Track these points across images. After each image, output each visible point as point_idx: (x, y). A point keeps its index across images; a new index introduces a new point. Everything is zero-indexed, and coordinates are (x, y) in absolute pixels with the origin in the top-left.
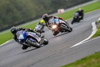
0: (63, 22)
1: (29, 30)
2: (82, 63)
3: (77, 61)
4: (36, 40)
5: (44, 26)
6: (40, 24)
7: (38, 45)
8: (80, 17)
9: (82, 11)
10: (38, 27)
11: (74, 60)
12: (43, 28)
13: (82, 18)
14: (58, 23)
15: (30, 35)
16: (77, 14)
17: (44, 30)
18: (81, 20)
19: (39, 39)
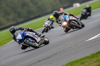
0: (74, 18)
1: (28, 30)
2: (97, 56)
3: (92, 54)
4: (35, 40)
5: (53, 21)
6: (49, 19)
7: (37, 45)
8: (88, 14)
9: (90, 8)
10: (47, 23)
11: (89, 54)
12: (52, 23)
13: (90, 15)
14: (68, 20)
15: (28, 35)
16: (85, 10)
17: (53, 26)
18: (89, 17)
19: (38, 39)
